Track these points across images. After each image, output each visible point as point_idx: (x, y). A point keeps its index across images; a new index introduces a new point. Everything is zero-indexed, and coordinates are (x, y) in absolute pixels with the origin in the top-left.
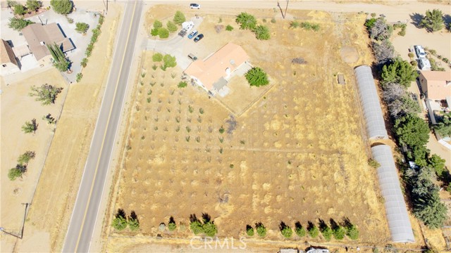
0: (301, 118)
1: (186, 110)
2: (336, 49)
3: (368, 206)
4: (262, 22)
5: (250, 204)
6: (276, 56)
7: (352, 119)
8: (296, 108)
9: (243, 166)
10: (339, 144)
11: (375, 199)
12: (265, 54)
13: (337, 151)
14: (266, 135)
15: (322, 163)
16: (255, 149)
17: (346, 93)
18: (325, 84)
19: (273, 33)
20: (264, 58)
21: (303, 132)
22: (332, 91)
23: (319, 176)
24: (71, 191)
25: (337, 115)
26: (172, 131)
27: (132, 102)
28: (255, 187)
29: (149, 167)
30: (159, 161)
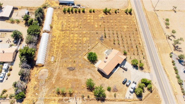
0: (74, 42)
1: (121, 44)
2: (50, 78)
3: (57, 17)
4: (90, 96)
5: (94, 17)
6: (83, 72)
7: (53, 42)
8: (76, 46)
9: (96, 26)
10: (61, 33)
11: (54, 18)
12: (88, 73)
13: (63, 31)
14: (88, 36)
15: (69, 27)
16: (93, 31)
17: (53, 53)
18: (61, 56)
19: (84, 87)
20: (89, 71)
21: (74, 37)
22: (58, 53)
23: (71, 24)
24: (148, 20)
25: (59, 43)
26: (124, 36)
27: (143, 47)
28: (93, 21)
29: (127, 25)
30: (125, 27)
